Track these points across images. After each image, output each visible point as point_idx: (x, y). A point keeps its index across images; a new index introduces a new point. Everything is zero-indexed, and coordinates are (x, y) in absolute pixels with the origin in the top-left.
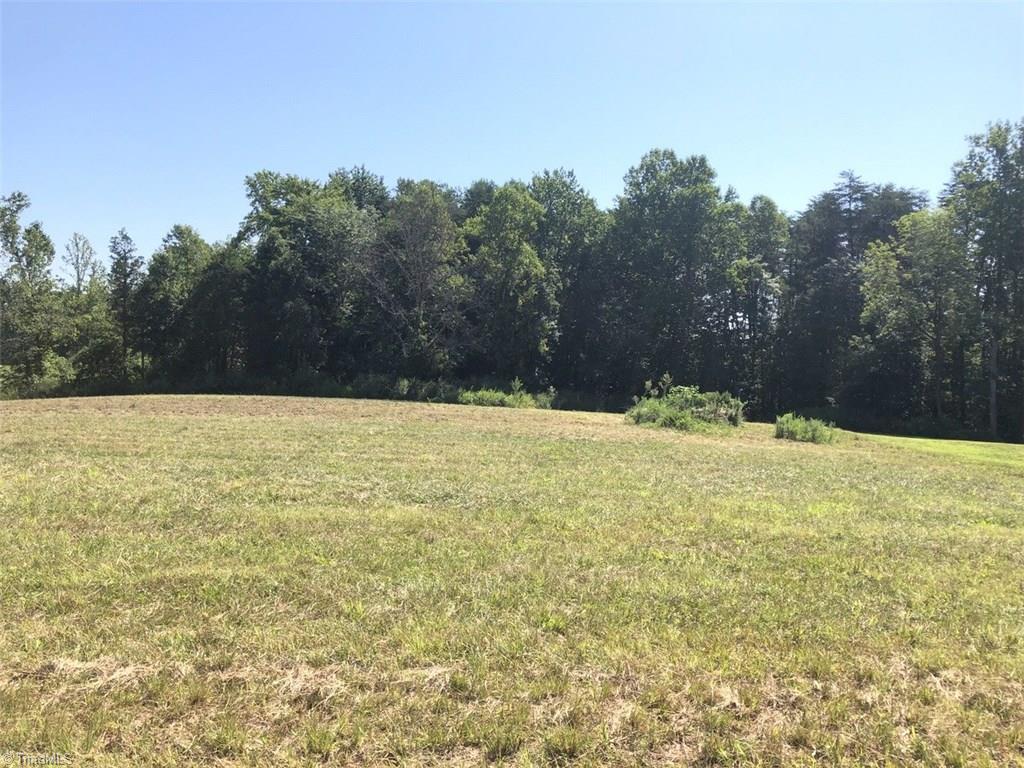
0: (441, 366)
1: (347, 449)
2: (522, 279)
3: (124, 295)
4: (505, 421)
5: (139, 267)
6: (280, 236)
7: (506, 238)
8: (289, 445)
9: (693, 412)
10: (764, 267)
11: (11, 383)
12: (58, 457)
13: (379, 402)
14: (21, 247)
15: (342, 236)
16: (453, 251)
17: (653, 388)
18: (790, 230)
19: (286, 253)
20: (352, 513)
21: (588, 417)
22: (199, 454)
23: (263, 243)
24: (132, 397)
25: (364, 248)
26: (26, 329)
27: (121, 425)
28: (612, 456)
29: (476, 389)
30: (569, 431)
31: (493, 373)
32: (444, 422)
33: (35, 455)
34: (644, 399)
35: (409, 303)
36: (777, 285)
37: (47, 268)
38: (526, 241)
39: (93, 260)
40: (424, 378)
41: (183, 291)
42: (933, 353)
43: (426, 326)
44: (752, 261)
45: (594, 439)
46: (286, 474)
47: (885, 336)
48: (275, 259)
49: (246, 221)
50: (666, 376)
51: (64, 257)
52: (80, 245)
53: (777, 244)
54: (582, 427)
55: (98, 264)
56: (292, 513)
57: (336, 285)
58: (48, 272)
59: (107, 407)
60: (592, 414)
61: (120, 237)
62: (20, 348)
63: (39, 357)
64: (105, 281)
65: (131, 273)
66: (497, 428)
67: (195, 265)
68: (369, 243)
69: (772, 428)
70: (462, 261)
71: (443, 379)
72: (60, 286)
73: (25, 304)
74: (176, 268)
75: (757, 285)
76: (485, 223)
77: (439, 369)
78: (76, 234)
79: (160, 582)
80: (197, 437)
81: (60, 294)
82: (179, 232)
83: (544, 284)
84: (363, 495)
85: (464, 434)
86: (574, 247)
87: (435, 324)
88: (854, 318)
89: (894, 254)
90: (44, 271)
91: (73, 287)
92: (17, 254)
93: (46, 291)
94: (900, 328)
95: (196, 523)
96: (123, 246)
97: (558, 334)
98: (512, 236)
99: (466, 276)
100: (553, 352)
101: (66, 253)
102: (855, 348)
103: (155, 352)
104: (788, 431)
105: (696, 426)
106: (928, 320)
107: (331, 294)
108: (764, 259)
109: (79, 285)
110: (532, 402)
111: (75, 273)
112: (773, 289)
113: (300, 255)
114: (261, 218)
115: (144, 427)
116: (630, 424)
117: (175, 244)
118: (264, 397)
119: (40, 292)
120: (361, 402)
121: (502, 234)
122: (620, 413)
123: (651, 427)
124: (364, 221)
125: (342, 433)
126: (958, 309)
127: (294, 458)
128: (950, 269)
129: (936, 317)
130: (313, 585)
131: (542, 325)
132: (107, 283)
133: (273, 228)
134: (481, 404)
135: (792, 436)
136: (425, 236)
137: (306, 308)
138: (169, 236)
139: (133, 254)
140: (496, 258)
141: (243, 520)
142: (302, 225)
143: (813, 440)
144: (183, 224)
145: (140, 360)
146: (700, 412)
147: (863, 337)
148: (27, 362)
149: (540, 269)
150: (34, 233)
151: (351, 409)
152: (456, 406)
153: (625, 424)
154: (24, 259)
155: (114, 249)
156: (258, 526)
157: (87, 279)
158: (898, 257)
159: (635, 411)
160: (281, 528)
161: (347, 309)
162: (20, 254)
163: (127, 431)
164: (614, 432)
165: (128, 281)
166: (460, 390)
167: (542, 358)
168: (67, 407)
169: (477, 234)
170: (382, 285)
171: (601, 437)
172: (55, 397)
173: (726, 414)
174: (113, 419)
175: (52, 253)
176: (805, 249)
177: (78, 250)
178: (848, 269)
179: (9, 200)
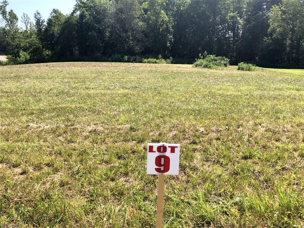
0: (137, 51)
1: (108, 76)
2: (161, 22)
3: (40, 32)
4: (156, 67)
5: (44, 23)
6: (86, 11)
7: (156, 9)
8: (92, 75)
9: (213, 63)
10: (238, 16)
11: (11, 60)
12: (27, 79)
13: (119, 63)
14: (8, 18)
15: (105, 10)
16: (139, 14)
17: (201, 56)
18: (247, 3)
19: (88, 17)
20: (109, 92)
21: (181, 66)
22: (66, 78)
23: (81, 14)
24: (47, 63)
25: (111, 14)
26: (13, 43)
27: (44, 71)
28: (187, 76)
29: (148, 58)
30: (175, 70)
31: (153, 53)
32: (138, 68)
33: (20, 79)
34: (199, 59)
35: (126, 32)
36: (242, 21)
37: (17, 24)
38: (162, 9)
39: (30, 21)
40: (132, 55)
41: (58, 30)
42: (290, 42)
43: (132, 38)
44: (234, 14)
45: (182, 72)
46: (91, 82)
47: (275, 37)
48: (85, 19)
49: (75, 6)
50: (206, 52)
51: (21, 21)
52: (25, 17)
53: (243, 8)
54: (179, 68)
55: (32, 22)
56: (92, 92)
57: (104, 27)
58: (17, 25)
59: (39, 66)
60: (183, 65)
61: (37, 13)
62: (12, 50)
63: (18, 52)
64: (34, 28)
65: (41, 25)
66: (153, 69)
67: (61, 22)
68: (113, 12)
69: (237, 67)
70: (142, 17)
71: (138, 55)
72: (21, 30)
73: (12, 36)
74: (55, 23)
75: (236, 22)
76: (149, 4)
77: (136, 52)
78: (24, 13)
79: (56, 108)
80: (66, 73)
81: (21, 32)
82: (55, 11)
83: (168, 24)
84: (112, 87)
85: (143, 71)
86: (177, 11)
87: (135, 38)
88: (266, 32)
89: (280, 9)
90: (16, 25)
91: (25, 30)
92: (7, 20)
93: (17, 32)
94: (281, 34)
95: (65, 95)
96: (38, 16)
97: (173, 40)
98: (158, 8)
99: (144, 22)
100: (171, 46)
101: (22, 20)
102: (265, 41)
103: (52, 49)
104: (242, 68)
105: (214, 67)
106: (290, 31)
107: (103, 29)
108: (238, 13)
109: (27, 29)
110: (165, 62)
111: (25, 25)
112: (240, 23)
113: (92, 17)
114: (79, 5)
115: (50, 71)
116: (194, 67)
117: (54, 15)
118: (85, 62)
119: (16, 32)
120: (113, 63)
121: (154, 7)
122: (191, 64)
123: (200, 68)
124: (111, 5)
125: (107, 71)
126: (299, 27)
127: (93, 78)
128: (298, 14)
129: (292, 30)
130: (97, 108)
131: (168, 37)
132: (35, 29)
133: (84, 9)
134: (149, 63)
135: (243, 69)
136: (130, 9)
137: (95, 34)
138: (52, 12)
139: (41, 19)
140: (153, 16)
141: (78, 93)
142: (92, 8)
143: (249, 70)
144: (56, 9)
145: (48, 52)
146: (215, 63)
147: (268, 37)
148: (15, 54)
149: (167, 19)
150: (11, 13)
151: (110, 65)
152: (142, 64)
153: (193, 67)
154: (9, 21)
155: (35, 17)
156: (83, 95)
157: (29, 27)
158: (281, 10)
159: (196, 63)
160: (89, 96)
161: (108, 34)
162: (8, 20)
163: (45, 72)
164: (188, 69)
165: (41, 28)
166: (143, 59)
167: (168, 48)
168: (28, 66)
169: (147, 8)
170: (118, 26)
171: (184, 71)
172: (24, 64)
173: (223, 63)
174: (42, 69)
175: (17, 19)
176: (252, 9)
177: (25, 18)
178: (265, 15)
179: (3, 3)
